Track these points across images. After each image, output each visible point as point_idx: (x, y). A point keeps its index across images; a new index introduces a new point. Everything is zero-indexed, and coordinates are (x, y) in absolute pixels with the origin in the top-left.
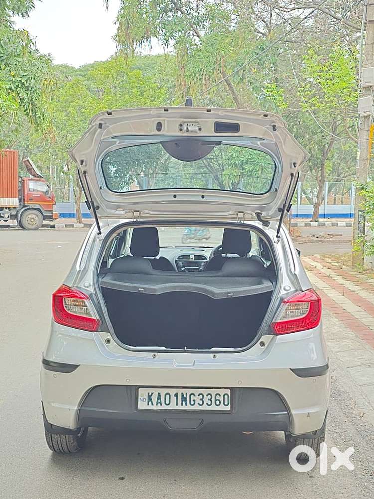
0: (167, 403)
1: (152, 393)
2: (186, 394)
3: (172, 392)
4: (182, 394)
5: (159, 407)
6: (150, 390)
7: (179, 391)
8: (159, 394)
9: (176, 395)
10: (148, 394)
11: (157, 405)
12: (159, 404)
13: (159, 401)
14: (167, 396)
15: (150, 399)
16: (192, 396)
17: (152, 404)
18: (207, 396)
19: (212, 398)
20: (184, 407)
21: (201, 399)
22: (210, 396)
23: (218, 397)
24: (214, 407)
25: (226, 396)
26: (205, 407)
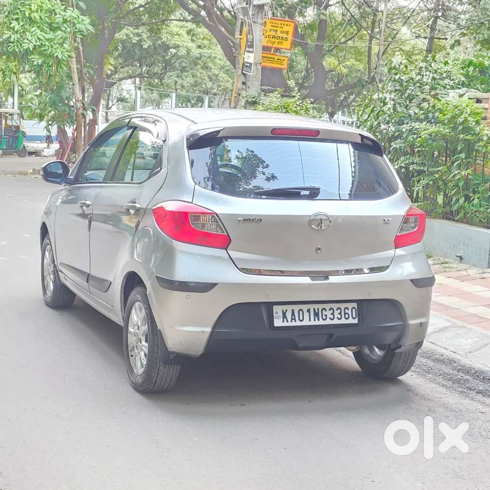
0: (301, 319)
1: (286, 310)
2: (318, 309)
3: (305, 307)
4: (314, 309)
5: (294, 324)
6: (284, 307)
7: (312, 307)
8: (293, 311)
9: (309, 311)
10: (283, 311)
11: (291, 321)
12: (293, 321)
13: (293, 317)
14: (301, 312)
15: (284, 316)
16: (324, 311)
17: (287, 321)
18: (337, 310)
19: (341, 312)
20: (317, 323)
21: (331, 314)
22: (339, 311)
23: (347, 311)
24: (343, 321)
25: (354, 310)
26: (336, 322)
